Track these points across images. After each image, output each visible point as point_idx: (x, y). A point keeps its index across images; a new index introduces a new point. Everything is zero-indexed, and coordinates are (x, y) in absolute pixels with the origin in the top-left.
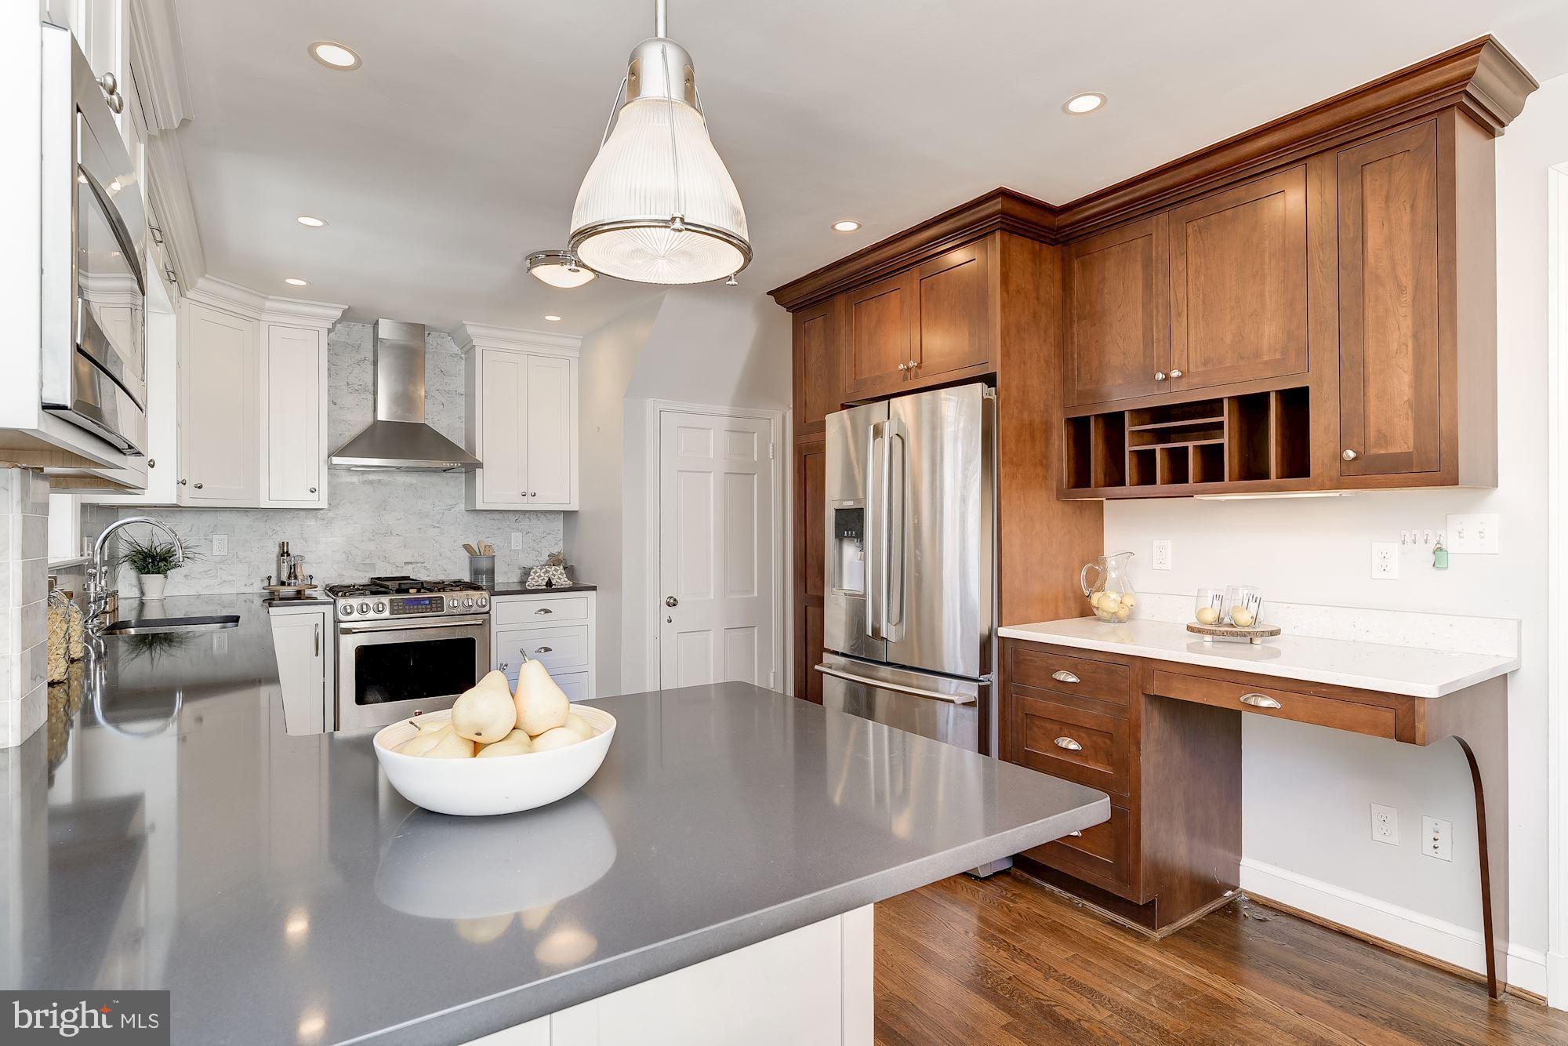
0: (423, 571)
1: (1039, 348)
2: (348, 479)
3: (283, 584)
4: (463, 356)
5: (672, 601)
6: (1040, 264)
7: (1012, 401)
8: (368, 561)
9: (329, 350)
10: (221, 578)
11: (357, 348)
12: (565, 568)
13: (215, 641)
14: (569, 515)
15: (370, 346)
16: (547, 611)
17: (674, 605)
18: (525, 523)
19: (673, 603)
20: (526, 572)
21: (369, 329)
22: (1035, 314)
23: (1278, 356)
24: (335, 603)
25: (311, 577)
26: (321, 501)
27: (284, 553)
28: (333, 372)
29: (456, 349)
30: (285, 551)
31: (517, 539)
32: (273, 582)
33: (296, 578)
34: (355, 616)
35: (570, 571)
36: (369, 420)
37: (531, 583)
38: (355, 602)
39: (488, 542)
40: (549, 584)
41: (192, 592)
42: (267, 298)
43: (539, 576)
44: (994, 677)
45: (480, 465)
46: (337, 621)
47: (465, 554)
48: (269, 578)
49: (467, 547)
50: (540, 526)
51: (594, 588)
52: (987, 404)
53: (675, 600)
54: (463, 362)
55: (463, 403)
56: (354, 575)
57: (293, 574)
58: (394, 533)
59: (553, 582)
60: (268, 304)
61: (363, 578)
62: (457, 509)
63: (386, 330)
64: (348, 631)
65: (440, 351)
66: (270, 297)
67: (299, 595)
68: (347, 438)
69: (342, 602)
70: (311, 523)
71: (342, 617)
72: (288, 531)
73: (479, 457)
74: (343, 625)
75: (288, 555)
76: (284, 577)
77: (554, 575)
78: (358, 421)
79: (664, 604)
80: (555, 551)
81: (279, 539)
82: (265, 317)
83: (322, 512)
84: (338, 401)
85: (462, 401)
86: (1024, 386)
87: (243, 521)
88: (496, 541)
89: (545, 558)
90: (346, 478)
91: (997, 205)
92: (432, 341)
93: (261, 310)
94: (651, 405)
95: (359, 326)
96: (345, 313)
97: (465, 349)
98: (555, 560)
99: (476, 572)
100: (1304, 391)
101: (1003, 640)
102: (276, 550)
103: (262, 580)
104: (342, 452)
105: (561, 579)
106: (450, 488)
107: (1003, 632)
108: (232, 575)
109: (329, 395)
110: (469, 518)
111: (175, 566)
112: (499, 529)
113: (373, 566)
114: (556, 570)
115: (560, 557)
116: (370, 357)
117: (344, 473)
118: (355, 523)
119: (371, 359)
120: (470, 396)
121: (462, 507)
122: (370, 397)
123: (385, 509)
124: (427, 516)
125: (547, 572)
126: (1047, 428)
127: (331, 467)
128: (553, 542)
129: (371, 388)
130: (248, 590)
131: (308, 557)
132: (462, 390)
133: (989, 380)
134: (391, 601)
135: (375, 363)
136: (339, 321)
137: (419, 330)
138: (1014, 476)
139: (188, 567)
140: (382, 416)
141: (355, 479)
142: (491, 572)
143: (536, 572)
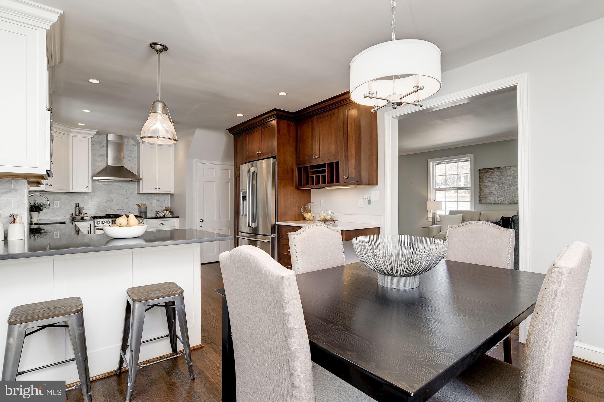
0: (123, 212)
1: (290, 149)
2: (98, 184)
3: (77, 215)
4: (136, 145)
5: (202, 220)
6: (290, 127)
7: (281, 163)
8: (105, 209)
9: (92, 143)
10: (57, 214)
11: (101, 143)
12: (170, 212)
13: (55, 234)
14: (171, 195)
15: (105, 142)
16: (163, 224)
17: (202, 222)
18: (157, 197)
19: (202, 221)
20: (157, 213)
21: (105, 137)
22: (288, 140)
23: (335, 154)
24: (94, 221)
25: (86, 214)
26: (89, 190)
27: (77, 206)
28: (93, 150)
29: (134, 143)
30: (78, 205)
31: (154, 203)
32: (74, 215)
33: (81, 214)
34: (101, 224)
35: (171, 212)
36: (105, 165)
37: (158, 216)
38: (101, 220)
39: (145, 203)
40: (164, 216)
41: (47, 218)
42: (72, 128)
43: (161, 214)
44: (276, 235)
45: (141, 179)
46: (95, 226)
47: (137, 207)
48: (72, 214)
49: (138, 205)
50: (162, 198)
51: (178, 217)
52: (274, 164)
53: (203, 220)
54: (136, 147)
55: (136, 160)
56: (100, 213)
57: (80, 213)
58: (114, 200)
59: (166, 215)
60: (72, 130)
61: (103, 214)
62: (134, 193)
63: (111, 137)
64: (98, 229)
65: (129, 143)
66: (73, 128)
67: (82, 218)
68: (98, 171)
69: (96, 220)
70: (86, 197)
71: (96, 225)
72: (79, 200)
73: (141, 177)
74: (96, 227)
75: (79, 207)
76: (78, 213)
77: (166, 213)
78: (101, 165)
79: (199, 221)
80: (167, 206)
81: (75, 202)
82: (71, 134)
83: (90, 193)
84: (95, 159)
85: (136, 159)
86: (285, 159)
87: (64, 197)
88: (147, 203)
89: (164, 208)
90: (98, 183)
91: (275, 112)
92: (126, 140)
93: (70, 132)
94: (195, 161)
95: (102, 136)
96: (97, 132)
97: (137, 143)
98: (167, 209)
99: (140, 213)
100: (338, 162)
101: (278, 225)
102: (75, 205)
103: (70, 215)
104: (97, 175)
105: (168, 214)
106: (133, 187)
107: (278, 223)
108: (60, 213)
109: (92, 157)
110: (139, 196)
111: (42, 210)
112: (148, 199)
113: (106, 211)
114: (167, 212)
115: (169, 208)
116: (105, 145)
117: (97, 181)
118: (101, 197)
119: (106, 146)
120: (138, 158)
121: (136, 192)
122: (106, 158)
123: (110, 193)
124: (124, 195)
125: (164, 212)
126: (292, 170)
127: (93, 180)
128: (167, 203)
129: (106, 155)
130: (66, 218)
131: (86, 208)
132: (136, 156)
133: (274, 158)
134: (112, 220)
135: (107, 147)
136: (95, 135)
137: (122, 137)
138: (281, 183)
139: (46, 210)
140: (110, 163)
141: (100, 184)
142: (145, 213)
143: (160, 213)
